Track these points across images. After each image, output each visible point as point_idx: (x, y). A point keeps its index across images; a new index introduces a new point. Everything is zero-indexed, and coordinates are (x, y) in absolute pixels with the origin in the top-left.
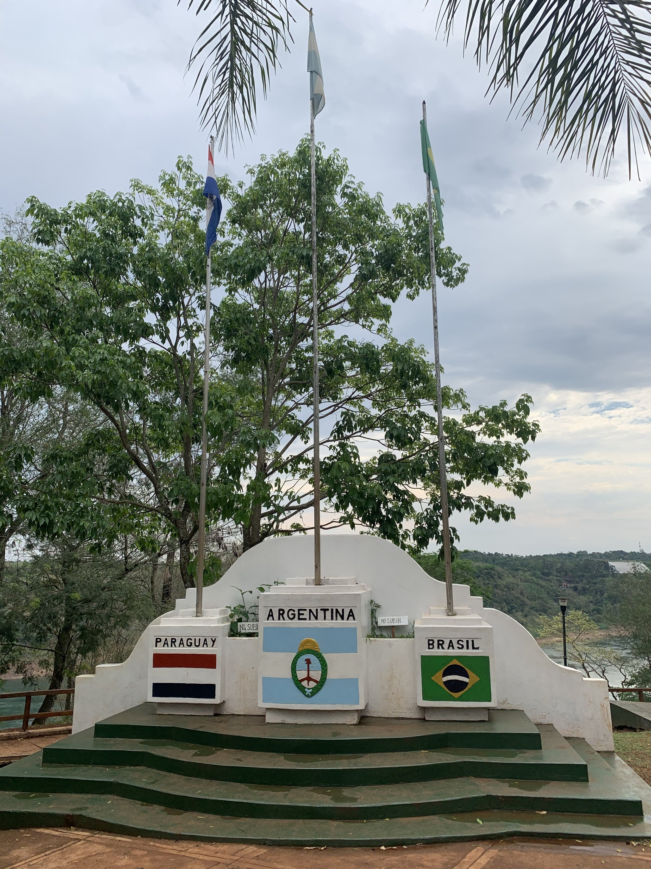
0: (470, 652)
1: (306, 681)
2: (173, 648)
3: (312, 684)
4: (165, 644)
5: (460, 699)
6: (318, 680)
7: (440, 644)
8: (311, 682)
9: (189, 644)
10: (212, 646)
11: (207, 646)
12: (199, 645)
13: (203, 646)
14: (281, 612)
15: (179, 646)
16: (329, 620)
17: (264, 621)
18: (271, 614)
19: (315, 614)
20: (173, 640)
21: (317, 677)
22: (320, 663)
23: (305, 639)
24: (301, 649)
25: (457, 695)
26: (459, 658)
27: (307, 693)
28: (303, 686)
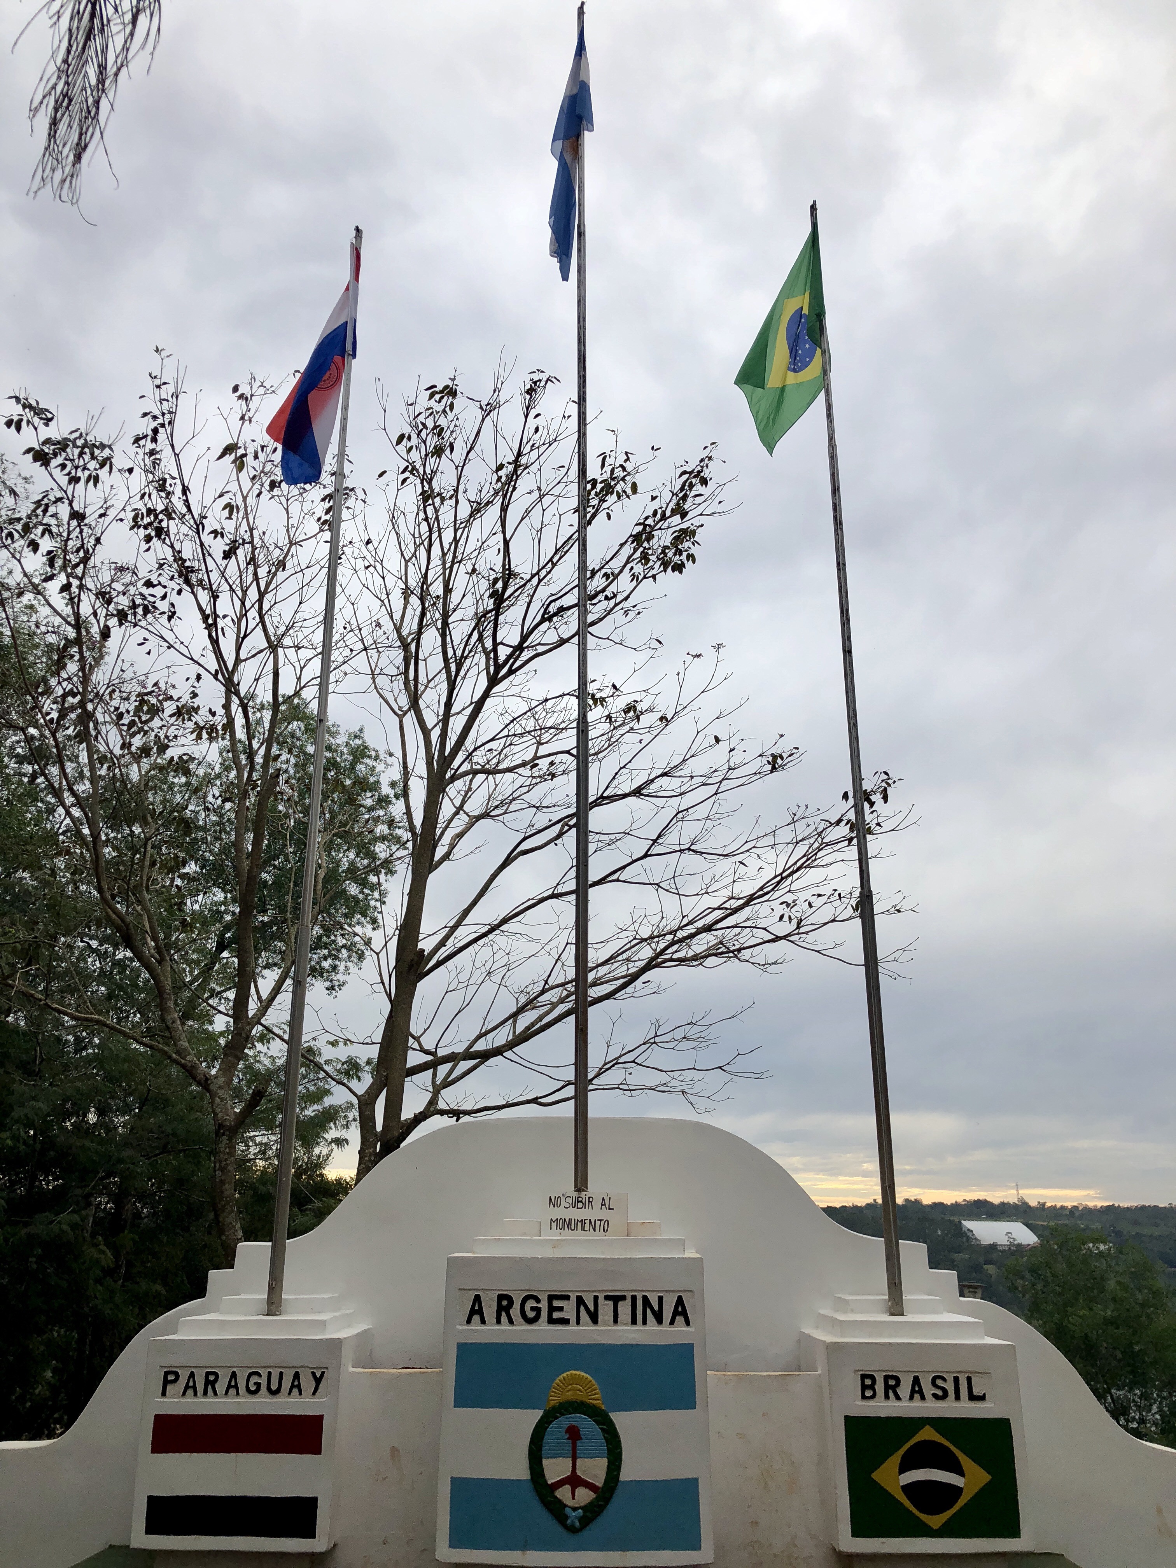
0: (964, 1409)
1: (568, 1487)
2: (210, 1399)
3: (584, 1496)
4: (187, 1387)
5: (946, 1531)
6: (600, 1482)
7: (892, 1385)
8: (581, 1491)
9: (253, 1388)
10: (314, 1393)
11: (300, 1393)
12: (277, 1392)
13: (290, 1393)
14: (505, 1303)
15: (227, 1393)
16: (626, 1324)
17: (460, 1327)
18: (477, 1308)
19: (591, 1307)
20: (211, 1378)
21: (596, 1476)
22: (605, 1438)
23: (565, 1375)
24: (555, 1400)
25: (936, 1521)
26: (938, 1423)
27: (569, 1522)
28: (560, 1501)
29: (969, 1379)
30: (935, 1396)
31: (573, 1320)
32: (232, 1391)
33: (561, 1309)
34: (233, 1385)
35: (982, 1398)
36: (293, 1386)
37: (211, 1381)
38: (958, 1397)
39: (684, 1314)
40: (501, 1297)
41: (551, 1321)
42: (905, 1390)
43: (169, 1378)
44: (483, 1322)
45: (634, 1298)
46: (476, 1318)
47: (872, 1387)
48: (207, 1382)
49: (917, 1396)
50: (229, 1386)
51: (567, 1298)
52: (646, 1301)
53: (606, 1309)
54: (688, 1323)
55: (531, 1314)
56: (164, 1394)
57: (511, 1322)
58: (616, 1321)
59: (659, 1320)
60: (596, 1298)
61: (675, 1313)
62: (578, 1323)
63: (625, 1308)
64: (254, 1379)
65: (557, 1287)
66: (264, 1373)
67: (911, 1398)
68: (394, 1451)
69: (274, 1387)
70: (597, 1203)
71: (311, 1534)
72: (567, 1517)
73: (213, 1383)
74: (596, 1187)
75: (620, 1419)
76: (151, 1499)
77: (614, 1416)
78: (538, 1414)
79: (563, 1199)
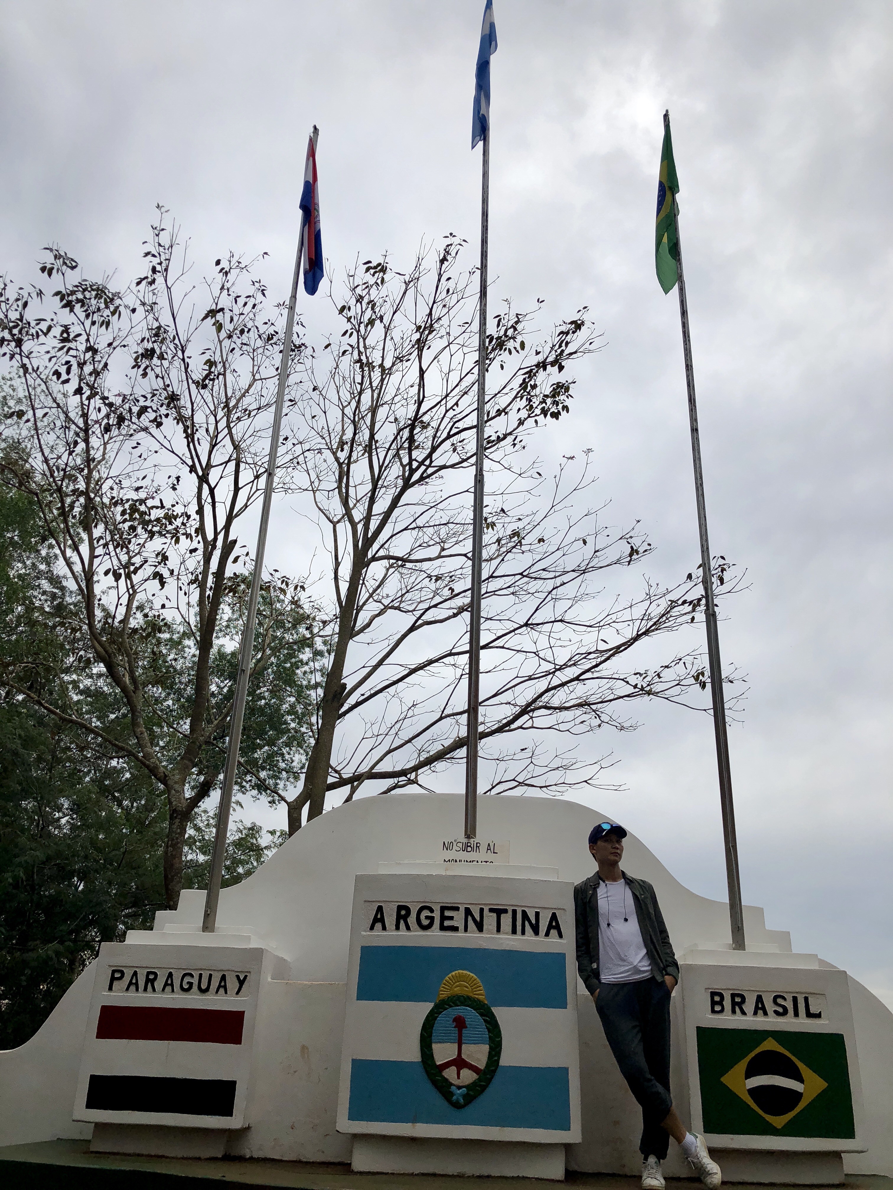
0: (802, 1024)
1: (454, 1069)
2: (149, 994)
3: (468, 1076)
4: (131, 983)
5: (787, 1131)
6: (482, 1066)
7: (738, 1002)
8: (465, 1072)
9: (186, 986)
10: (237, 993)
11: (226, 993)
12: (207, 990)
13: (217, 992)
14: (403, 912)
15: (163, 990)
16: (507, 933)
17: (364, 933)
18: (379, 916)
19: (478, 918)
20: (151, 977)
21: (478, 1060)
22: (487, 1028)
23: (453, 973)
24: (444, 994)
25: (779, 1121)
26: (779, 1036)
27: (454, 1098)
28: (446, 1080)
29: (806, 999)
30: (776, 1012)
31: (462, 927)
32: (169, 988)
33: (451, 918)
34: (169, 983)
35: (818, 1016)
36: (220, 986)
37: (151, 979)
38: (796, 1014)
39: (558, 928)
40: (400, 908)
41: (443, 928)
42: (749, 1006)
43: (116, 975)
44: (384, 928)
45: (514, 912)
46: (379, 925)
47: (721, 1003)
48: (148, 980)
49: (760, 1012)
50: (166, 984)
51: (457, 909)
52: (525, 914)
53: (490, 920)
54: (561, 936)
55: (425, 922)
56: (110, 988)
57: (408, 928)
58: (498, 930)
59: (536, 932)
60: (482, 910)
61: (550, 927)
62: (466, 930)
63: (506, 920)
64: (187, 979)
65: (449, 900)
66: (196, 974)
67: (755, 1013)
68: (304, 1048)
69: (204, 986)
70: (483, 848)
71: (229, 1112)
72: (452, 1094)
73: (153, 981)
74: (482, 836)
75: (501, 1013)
76: (94, 1079)
77: (495, 1010)
78: (429, 1006)
79: (455, 844)
